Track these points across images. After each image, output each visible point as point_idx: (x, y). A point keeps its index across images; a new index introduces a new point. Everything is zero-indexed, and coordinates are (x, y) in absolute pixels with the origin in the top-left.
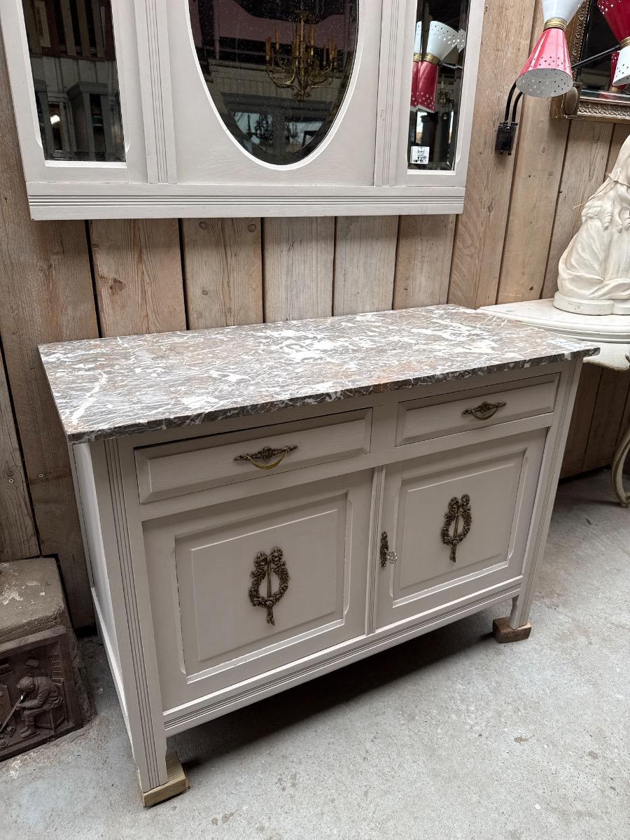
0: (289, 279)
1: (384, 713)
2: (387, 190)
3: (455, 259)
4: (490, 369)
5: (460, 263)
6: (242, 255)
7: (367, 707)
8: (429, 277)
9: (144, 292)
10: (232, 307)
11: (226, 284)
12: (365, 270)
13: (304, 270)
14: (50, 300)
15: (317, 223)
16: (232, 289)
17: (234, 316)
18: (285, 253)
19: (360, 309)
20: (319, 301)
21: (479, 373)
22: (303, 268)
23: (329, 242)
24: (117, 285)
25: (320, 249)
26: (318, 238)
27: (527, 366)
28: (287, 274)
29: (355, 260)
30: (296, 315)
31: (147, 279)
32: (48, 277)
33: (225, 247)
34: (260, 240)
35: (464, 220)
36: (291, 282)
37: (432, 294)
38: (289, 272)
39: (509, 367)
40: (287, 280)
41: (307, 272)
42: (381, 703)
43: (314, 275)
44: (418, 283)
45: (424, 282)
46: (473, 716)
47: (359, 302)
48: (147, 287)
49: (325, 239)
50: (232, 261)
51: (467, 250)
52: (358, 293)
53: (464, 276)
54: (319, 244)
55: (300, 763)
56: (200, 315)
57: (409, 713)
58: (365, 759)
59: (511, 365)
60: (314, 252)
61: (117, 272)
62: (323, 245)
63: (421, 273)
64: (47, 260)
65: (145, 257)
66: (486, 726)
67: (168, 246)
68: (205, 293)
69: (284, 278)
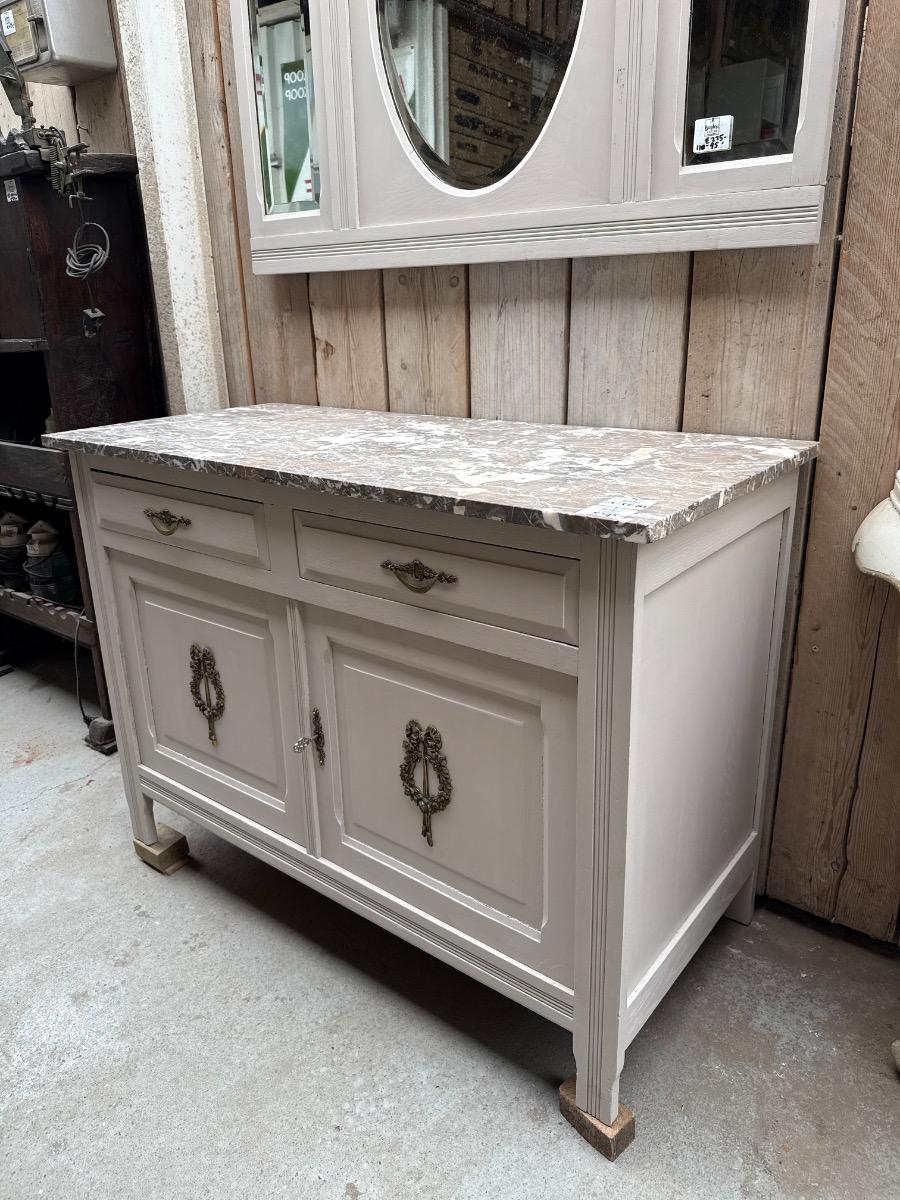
0: (500, 356)
1: (328, 996)
2: (631, 209)
3: (833, 345)
4: (390, 495)
5: (847, 356)
6: (443, 318)
7: (328, 974)
8: (762, 378)
9: (350, 359)
10: (433, 388)
11: (425, 357)
12: (620, 350)
13: (521, 344)
14: (283, 359)
15: (538, 272)
16: (432, 365)
17: (435, 402)
18: (494, 318)
19: (612, 419)
20: (542, 396)
21: (374, 496)
22: (518, 341)
23: (557, 303)
24: (329, 349)
25: (542, 313)
26: (542, 295)
27: (459, 511)
28: (497, 350)
29: (603, 334)
30: (509, 415)
31: (352, 342)
32: (281, 334)
33: (425, 306)
34: (463, 299)
35: (855, 259)
36: (503, 363)
37: (771, 414)
38: (499, 346)
39: (424, 503)
40: (496, 359)
41: (524, 348)
42: (341, 988)
43: (535, 354)
44: (735, 386)
45: (749, 387)
46: (372, 1109)
47: (609, 407)
48: (352, 355)
49: (550, 297)
50: (433, 327)
51: (868, 325)
52: (608, 391)
53: (860, 385)
54: (542, 305)
55: (222, 943)
56: (399, 396)
57: (341, 1023)
58: (247, 1000)
59: (429, 501)
60: (535, 318)
61: (328, 333)
62: (547, 307)
63: (742, 366)
64: (281, 317)
65: (350, 318)
66: (361, 1133)
67: (370, 306)
68: (404, 367)
69: (493, 356)
